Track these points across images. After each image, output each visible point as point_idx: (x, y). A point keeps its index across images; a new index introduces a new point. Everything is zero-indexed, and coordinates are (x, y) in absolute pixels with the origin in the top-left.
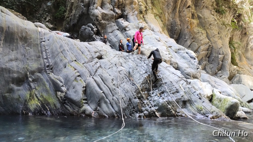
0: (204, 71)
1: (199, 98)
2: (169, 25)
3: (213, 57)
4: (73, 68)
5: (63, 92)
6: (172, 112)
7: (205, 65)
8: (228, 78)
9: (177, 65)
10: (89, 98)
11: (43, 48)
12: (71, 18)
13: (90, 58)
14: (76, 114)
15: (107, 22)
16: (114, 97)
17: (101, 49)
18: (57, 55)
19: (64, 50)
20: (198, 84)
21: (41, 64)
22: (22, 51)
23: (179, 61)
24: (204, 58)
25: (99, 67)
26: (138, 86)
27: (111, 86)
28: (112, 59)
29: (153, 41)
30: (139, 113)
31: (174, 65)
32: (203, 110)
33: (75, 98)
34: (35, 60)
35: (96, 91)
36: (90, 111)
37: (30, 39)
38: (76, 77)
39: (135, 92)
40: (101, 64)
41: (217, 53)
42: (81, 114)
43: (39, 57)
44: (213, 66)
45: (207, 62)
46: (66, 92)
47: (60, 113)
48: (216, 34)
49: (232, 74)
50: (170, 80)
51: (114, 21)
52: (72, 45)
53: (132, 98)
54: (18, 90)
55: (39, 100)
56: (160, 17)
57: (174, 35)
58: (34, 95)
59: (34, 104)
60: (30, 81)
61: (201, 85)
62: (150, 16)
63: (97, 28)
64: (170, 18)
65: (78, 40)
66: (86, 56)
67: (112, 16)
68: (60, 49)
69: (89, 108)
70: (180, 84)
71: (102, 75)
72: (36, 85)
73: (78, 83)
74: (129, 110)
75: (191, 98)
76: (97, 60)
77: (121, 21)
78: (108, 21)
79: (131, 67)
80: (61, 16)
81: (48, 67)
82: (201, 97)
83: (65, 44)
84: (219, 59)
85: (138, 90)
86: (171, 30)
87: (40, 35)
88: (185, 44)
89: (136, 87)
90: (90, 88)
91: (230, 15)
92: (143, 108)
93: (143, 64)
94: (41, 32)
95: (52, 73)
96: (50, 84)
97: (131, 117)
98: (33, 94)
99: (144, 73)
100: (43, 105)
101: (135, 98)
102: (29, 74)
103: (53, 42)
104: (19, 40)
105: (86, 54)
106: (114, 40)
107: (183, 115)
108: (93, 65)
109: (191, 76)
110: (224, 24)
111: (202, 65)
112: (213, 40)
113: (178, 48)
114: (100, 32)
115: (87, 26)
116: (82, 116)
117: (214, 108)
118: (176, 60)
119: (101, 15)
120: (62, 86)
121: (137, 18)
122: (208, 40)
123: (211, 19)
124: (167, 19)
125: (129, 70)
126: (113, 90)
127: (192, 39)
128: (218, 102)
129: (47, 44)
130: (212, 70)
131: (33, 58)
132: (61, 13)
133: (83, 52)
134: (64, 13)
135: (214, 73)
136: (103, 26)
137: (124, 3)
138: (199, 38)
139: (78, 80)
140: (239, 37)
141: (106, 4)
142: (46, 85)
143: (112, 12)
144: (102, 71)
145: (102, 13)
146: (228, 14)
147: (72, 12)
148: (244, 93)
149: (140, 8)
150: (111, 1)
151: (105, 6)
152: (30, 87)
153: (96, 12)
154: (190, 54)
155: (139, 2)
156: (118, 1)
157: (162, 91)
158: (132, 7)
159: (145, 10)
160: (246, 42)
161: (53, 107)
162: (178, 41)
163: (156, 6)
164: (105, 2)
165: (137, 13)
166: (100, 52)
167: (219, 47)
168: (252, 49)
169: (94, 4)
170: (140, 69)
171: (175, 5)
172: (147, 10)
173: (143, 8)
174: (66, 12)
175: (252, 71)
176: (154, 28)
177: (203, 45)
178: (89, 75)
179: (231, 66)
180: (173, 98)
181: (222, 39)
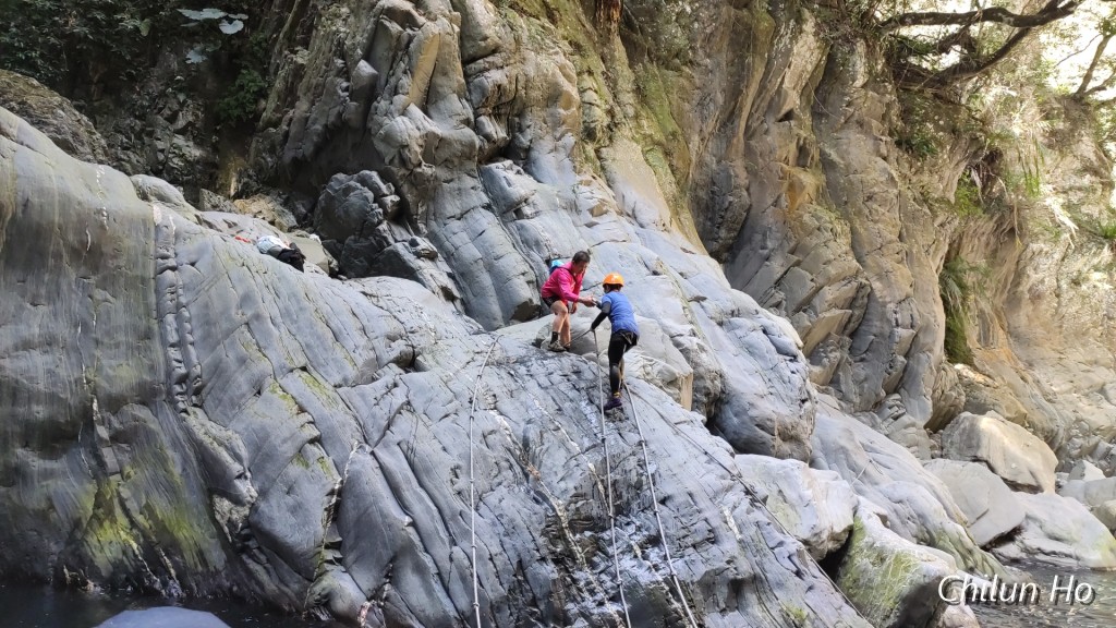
0: (831, 400)
1: (794, 569)
2: (702, 183)
3: (871, 333)
4: (292, 403)
5: (243, 505)
7: (838, 365)
8: (925, 427)
9: (723, 383)
10: (349, 543)
11: (169, 296)
12: (287, 134)
13: (368, 363)
14: (289, 605)
15: (442, 173)
16: (455, 549)
17: (412, 323)
18: (228, 333)
19: (258, 317)
20: (800, 482)
21: (152, 368)
22: (76, 306)
23: (730, 366)
25: (401, 408)
26: (559, 505)
27: (445, 497)
28: (458, 371)
29: (632, 270)
31: (708, 384)
32: (807, 622)
33: (292, 539)
34: (127, 349)
35: (384, 516)
36: (352, 601)
37: (115, 257)
38: (303, 446)
39: (542, 534)
40: (412, 393)
41: (889, 321)
42: (313, 608)
43: (147, 335)
44: (869, 371)
45: (846, 356)
46: (253, 504)
47: (224, 593)
48: (890, 242)
49: (943, 403)
50: (687, 485)
51: (473, 170)
52: (293, 295)
53: (528, 559)
54: (48, 475)
55: (133, 524)
56: (667, 154)
57: (718, 227)
58: (116, 501)
59: (112, 542)
60: (101, 440)
61: (810, 486)
62: (626, 154)
63: (397, 192)
64: (708, 158)
66: (352, 354)
67: (467, 150)
68: (240, 312)
69: (349, 587)
70: (723, 508)
71: (410, 446)
72: (126, 458)
73: (309, 472)
74: (513, 610)
75: (763, 570)
76: (393, 372)
77: (505, 174)
78: (447, 167)
79: (534, 416)
80: (245, 111)
81: (184, 382)
82: (802, 567)
83: (265, 291)
84: (895, 347)
86: (707, 205)
87: (156, 240)
88: (761, 271)
89: (550, 513)
90: (360, 497)
91: (955, 162)
92: (570, 606)
93: (584, 404)
94: (164, 229)
95: (197, 410)
96: (185, 460)
98: (111, 498)
99: (587, 450)
100: (149, 549)
101: (543, 559)
102: (100, 407)
103: (212, 276)
104: (66, 258)
105: (350, 345)
106: (470, 251)
108: (379, 397)
109: (776, 433)
111: (824, 367)
112: (879, 266)
113: (731, 306)
114: (413, 210)
115: (356, 176)
116: (318, 618)
117: (849, 616)
118: (720, 359)
119: (421, 142)
120: (239, 477)
121: (573, 161)
122: (858, 261)
123: (874, 175)
124: (694, 158)
125: (525, 431)
126: (453, 517)
127: (793, 253)
128: (873, 564)
129: (187, 281)
130: (863, 387)
131: (121, 338)
132: (245, 98)
133: (340, 332)
134: (256, 102)
135: (869, 402)
136: (426, 190)
137: (521, 97)
138: (822, 250)
139: (312, 460)
140: (988, 244)
141: (444, 97)
142: (170, 463)
143: (468, 131)
144: (414, 426)
145: (427, 135)
146: (945, 157)
147: (292, 106)
148: (984, 502)
149: (585, 118)
150: (468, 83)
151: (441, 105)
152: (98, 464)
153: (403, 127)
154: (775, 338)
155: (585, 91)
156: (499, 86)
157: (653, 533)
158: (552, 115)
159: (605, 124)
160: (1013, 268)
161: (195, 563)
162: (734, 257)
163: (655, 104)
164: (440, 90)
165: (573, 141)
166: (410, 335)
167: (897, 294)
168: (1036, 297)
169: (396, 93)
170: (570, 431)
171: (733, 103)
172: (616, 125)
173: (600, 116)
174: (265, 97)
175: (1028, 390)
176: (639, 206)
177: (832, 284)
178: (359, 443)
179: (944, 369)
180: (691, 567)
181: (912, 260)
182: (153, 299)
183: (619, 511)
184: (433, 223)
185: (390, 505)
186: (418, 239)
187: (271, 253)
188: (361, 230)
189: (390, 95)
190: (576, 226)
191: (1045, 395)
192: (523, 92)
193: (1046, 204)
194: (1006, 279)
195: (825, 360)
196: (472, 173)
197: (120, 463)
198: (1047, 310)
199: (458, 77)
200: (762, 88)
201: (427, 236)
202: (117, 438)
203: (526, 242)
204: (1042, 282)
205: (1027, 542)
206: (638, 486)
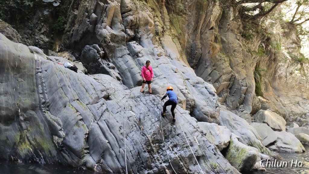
0: (224, 107)
1: (214, 153)
2: (189, 47)
3: (235, 88)
4: (75, 109)
5: (61, 138)
6: (184, 170)
7: (226, 97)
8: (250, 114)
9: (194, 102)
10: (91, 148)
11: (39, 80)
12: (72, 34)
13: (96, 98)
14: (75, 165)
15: (116, 45)
16: (121, 149)
17: (108, 87)
18: (56, 90)
19: (64, 85)
20: (216, 129)
21: (35, 100)
22: (13, 83)
23: (196, 98)
24: (225, 90)
25: (105, 110)
26: (149, 137)
27: (118, 135)
28: (121, 100)
29: (169, 71)
30: (148, 170)
31: (190, 103)
32: (217, 167)
33: (75, 147)
34: (28, 95)
35: (101, 140)
36: (92, 164)
37: (24, 69)
38: (78, 121)
39: (145, 145)
40: (108, 106)
41: (240, 85)
42: (81, 166)
43: (34, 91)
44: (235, 99)
45: (228, 94)
46: (64, 138)
47: (56, 162)
48: (240, 63)
49: (255, 108)
50: (185, 130)
51: (125, 44)
52: (74, 79)
53: (141, 151)
54: (6, 130)
55: (31, 143)
56: (179, 39)
57: (193, 59)
58: (26, 137)
59: (25, 149)
60: (21, 120)
61: (218, 130)
62: (167, 39)
63: (104, 50)
64: (190, 40)
66: (91, 96)
67: (123, 38)
68: (59, 84)
69: (91, 160)
70: (194, 137)
71: (108, 121)
72: (28, 125)
73: (79, 129)
74: (137, 165)
75: (205, 153)
76: (103, 100)
77: (133, 45)
78: (117, 43)
79: (142, 112)
80: (60, 28)
81: (44, 104)
82: (216, 152)
83: (66, 78)
84: (242, 92)
86: (190, 53)
87: (35, 64)
88: (205, 71)
89: (147, 139)
90: (94, 135)
91: (258, 41)
92: (152, 164)
93: (156, 109)
94: (38, 61)
95: (48, 112)
96: (45, 126)
98: (24, 137)
99: (157, 121)
100: (35, 150)
101: (145, 151)
102: (21, 111)
103: (51, 74)
104: (10, 69)
105: (91, 93)
106: (124, 67)
107: (196, 173)
108: (99, 107)
109: (209, 116)
110: (250, 52)
111: (222, 97)
112: (237, 69)
113: (196, 81)
114: (108, 55)
115: (92, 46)
116: (83, 169)
117: (229, 166)
118: (194, 96)
119: (110, 36)
120: (60, 130)
121: (153, 41)
122: (231, 68)
123: (236, 45)
124: (186, 40)
125: (140, 116)
126: (120, 140)
127: (213, 66)
128: (236, 151)
129: (45, 76)
130: (233, 103)
131: (27, 92)
132: (60, 24)
133: (88, 89)
134: (64, 25)
135: (235, 107)
136: (112, 49)
137: (138, 23)
138: (222, 65)
139: (80, 125)
140: (267, 63)
141: (116, 24)
142: (41, 126)
143: (123, 33)
144: (109, 115)
145: (111, 34)
146: (255, 39)
147: (74, 26)
148: (266, 134)
149: (156, 29)
150: (123, 19)
151: (116, 26)
152: (20, 127)
153: (105, 32)
154: (209, 90)
155: (156, 21)
156: (132, 20)
157: (175, 144)
158: (146, 28)
159: (161, 31)
160: (274, 70)
161: (48, 154)
162: (198, 67)
163: (175, 25)
164: (115, 21)
165: (152, 36)
166: (107, 90)
167: (242, 77)
168: (280, 78)
169: (103, 22)
170: (152, 116)
171: (197, 25)
172: (164, 31)
173: (160, 29)
174: (66, 24)
175: (278, 103)
176: (171, 54)
177: (224, 75)
178: (94, 120)
179: (255, 98)
180: (186, 153)
181: (246, 68)
182: (35, 81)
183: (166, 138)
184: (114, 59)
185: (102, 137)
186: (110, 63)
187: (68, 67)
188: (94, 61)
189: (101, 23)
190: (153, 59)
191: (283, 105)
192: (138, 22)
193: (283, 52)
194: (272, 73)
195: (223, 95)
196: (124, 45)
197: (27, 127)
198: (283, 81)
199: (120, 18)
200: (205, 21)
201: (112, 63)
202: (26, 120)
203: (140, 64)
204: (282, 74)
205: (278, 145)
206: (171, 131)
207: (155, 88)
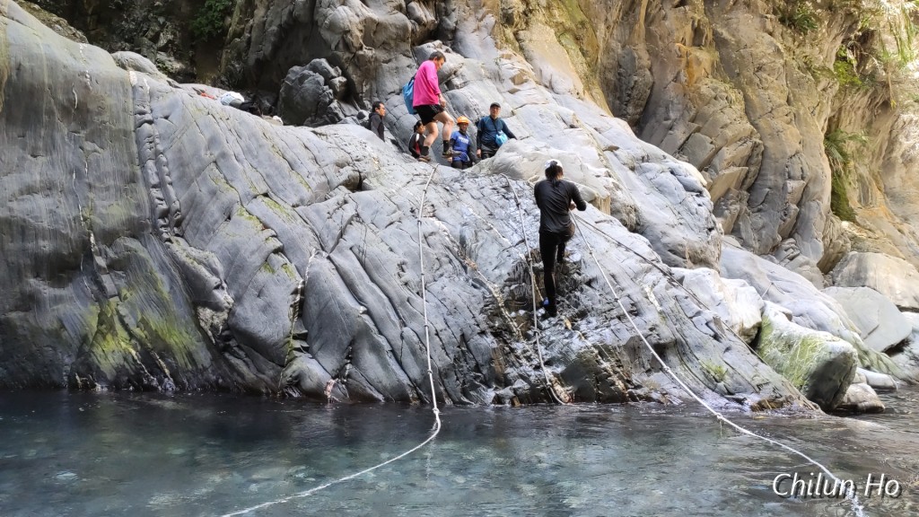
0: (732, 239)
1: (712, 333)
2: (610, 67)
3: (766, 187)
4: (257, 222)
5: (222, 310)
6: (613, 384)
7: (738, 216)
8: (818, 265)
9: (637, 216)
10: (314, 333)
11: (148, 145)
12: (249, 40)
13: (320, 186)
14: (266, 388)
15: (382, 55)
16: (405, 329)
17: (359, 153)
18: (199, 172)
19: (224, 155)
20: (712, 286)
21: (138, 207)
22: (70, 156)
23: (643, 202)
24: (733, 193)
25: (352, 219)
26: (495, 289)
27: (394, 287)
28: (400, 189)
29: (552, 125)
30: (496, 389)
31: (625, 216)
32: (726, 377)
33: (265, 333)
34: (116, 191)
35: (342, 307)
36: (319, 379)
37: (99, 114)
38: (268, 256)
39: (481, 312)
40: (360, 207)
41: (782, 174)
42: (286, 388)
43: (132, 180)
44: (765, 220)
45: (745, 207)
46: (230, 309)
47: (211, 385)
48: (780, 106)
49: (831, 250)
50: (610, 268)
51: (408, 51)
52: (253, 135)
53: (470, 332)
54: (57, 300)
55: (132, 335)
56: (577, 39)
57: (626, 105)
58: (116, 319)
59: (114, 352)
60: (100, 268)
61: (721, 289)
62: (541, 35)
63: (344, 74)
64: (614, 44)
65: (276, 117)
66: (306, 179)
67: (401, 33)
68: (208, 152)
69: (315, 369)
70: (644, 286)
71: (361, 249)
72: (122, 283)
73: (274, 277)
74: (459, 375)
75: (684, 336)
76: (343, 192)
78: (385, 49)
79: (468, 220)
80: (214, 28)
81: (167, 217)
82: (719, 332)
83: (228, 133)
84: (788, 197)
85: (492, 303)
86: (615, 85)
87: (134, 99)
88: (666, 139)
89: (488, 295)
90: (320, 294)
91: (832, 36)
92: (509, 370)
93: (512, 209)
94: (140, 89)
95: (179, 239)
96: (172, 280)
97: (466, 400)
98: (112, 316)
99: (517, 244)
100: (146, 354)
101: (483, 333)
102: (96, 240)
103: (183, 126)
104: (58, 115)
105: (304, 171)
106: (409, 120)
107: (655, 395)
108: (331, 211)
109: (687, 256)
110: (809, 69)
111: (726, 217)
112: (770, 127)
113: (640, 153)
114: (358, 89)
115: (308, 66)
116: (290, 395)
117: (766, 372)
118: (634, 197)
119: (361, 27)
120: (217, 288)
121: (494, 39)
122: (752, 124)
123: (762, 48)
124: (601, 45)
125: (461, 231)
126: (402, 304)
127: (693, 122)
128: (782, 351)
129: (163, 132)
130: (761, 234)
131: (112, 183)
132: (213, 16)
133: (295, 162)
134: (223, 19)
135: (767, 246)
136: (368, 71)
138: (719, 116)
139: (276, 267)
140: (863, 118)
142: (159, 283)
143: (401, 16)
144: (364, 233)
145: (365, 21)
146: (824, 31)
147: (252, 15)
148: (875, 319)
149: (503, 5)
152: (99, 289)
153: (344, 15)
154: (682, 177)
157: (581, 308)
159: (521, 10)
160: (887, 137)
161: (186, 364)
162: (642, 129)
165: (494, 23)
166: (356, 163)
167: (788, 151)
168: (909, 161)
170: (502, 229)
172: (531, 11)
173: (516, 4)
174: (230, 13)
175: (905, 240)
176: (555, 78)
177: (730, 145)
178: (317, 249)
179: (832, 221)
180: (617, 334)
181: (799, 120)
185: (346, 298)
188: (317, 111)
190: (501, 93)
194: (881, 148)
195: (726, 211)
197: (118, 287)
203: (457, 109)
204: (913, 147)
205: (915, 352)
206: (566, 272)
207: (510, 163)
